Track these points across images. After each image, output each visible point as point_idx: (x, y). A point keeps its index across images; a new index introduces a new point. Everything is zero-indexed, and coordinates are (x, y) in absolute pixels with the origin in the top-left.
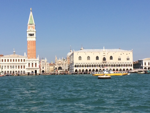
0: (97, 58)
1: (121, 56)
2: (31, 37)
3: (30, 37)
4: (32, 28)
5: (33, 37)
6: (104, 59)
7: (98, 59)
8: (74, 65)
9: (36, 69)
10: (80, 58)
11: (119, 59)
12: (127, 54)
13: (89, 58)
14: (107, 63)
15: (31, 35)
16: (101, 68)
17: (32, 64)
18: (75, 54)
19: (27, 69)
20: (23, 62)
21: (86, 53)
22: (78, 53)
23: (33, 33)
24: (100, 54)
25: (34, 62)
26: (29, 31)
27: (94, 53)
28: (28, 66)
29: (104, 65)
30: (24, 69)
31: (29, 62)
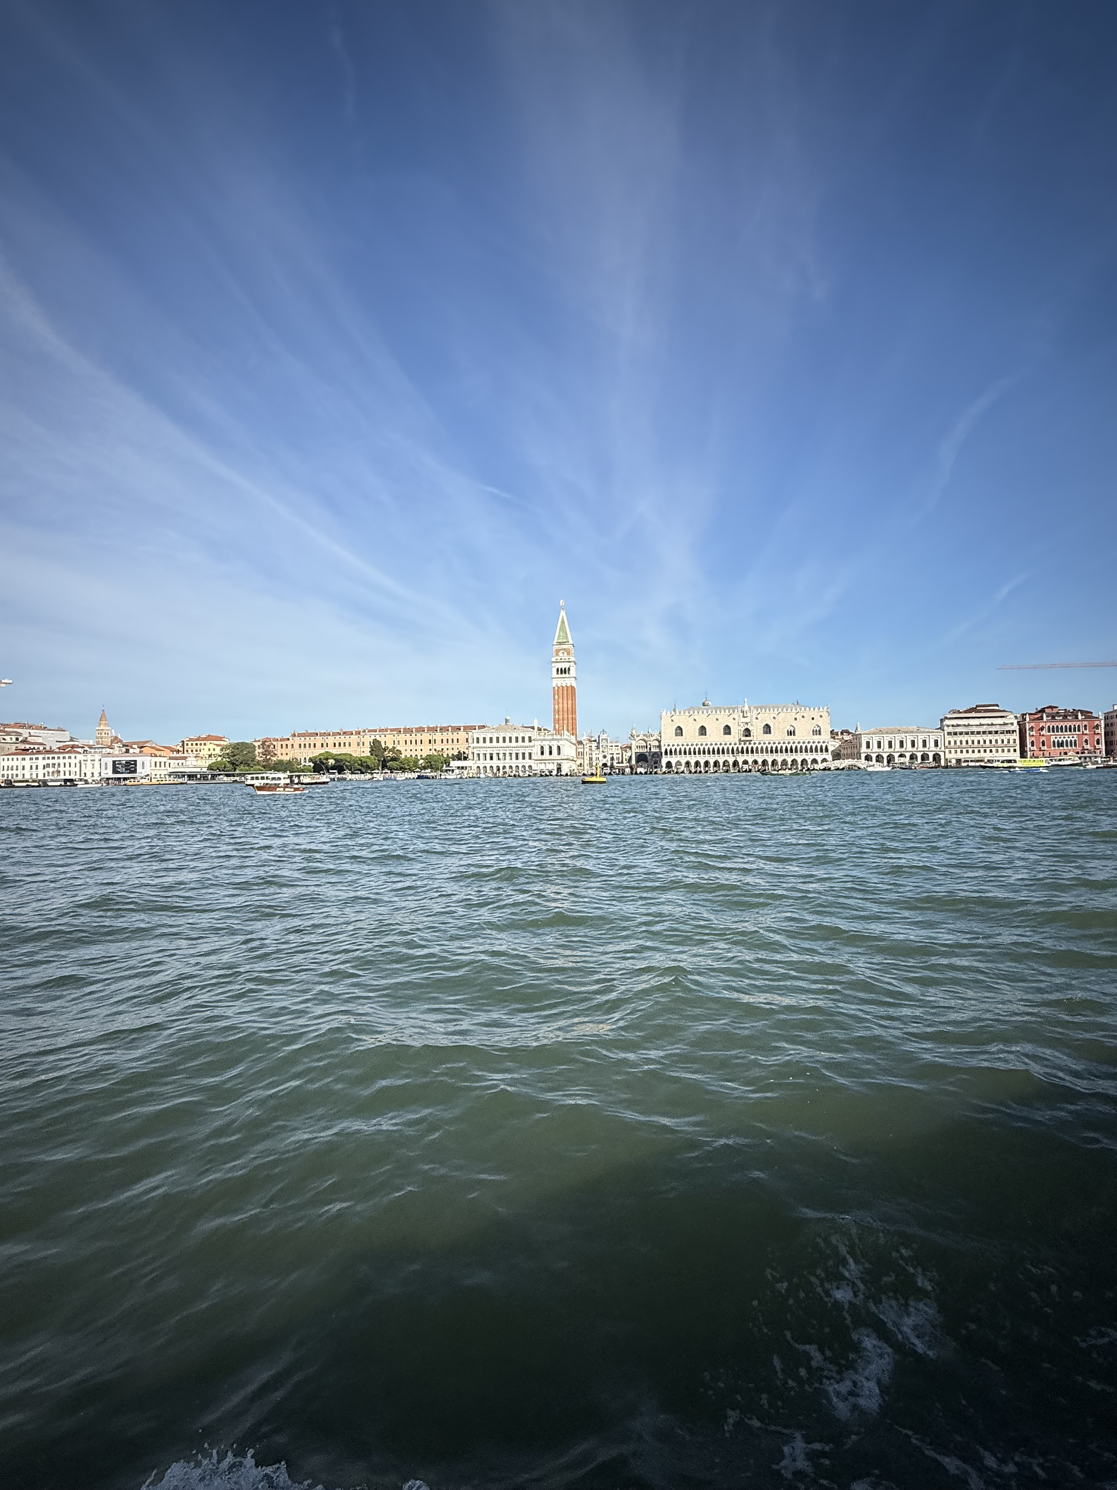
0: (727, 730)
1: (794, 723)
2: (564, 675)
3: (560, 676)
4: (566, 653)
5: (567, 675)
6: (747, 733)
7: (729, 733)
8: (664, 750)
9: (559, 762)
10: (679, 731)
11: (791, 733)
12: (813, 718)
13: (703, 731)
14: (755, 744)
15: (563, 671)
17: (550, 748)
18: (665, 721)
19: (536, 760)
20: (527, 743)
21: (696, 717)
22: (674, 718)
23: (566, 665)
24: (734, 719)
25: (555, 744)
26: (556, 662)
27: (717, 716)
28: (539, 754)
29: (747, 748)
30: (529, 761)
31: (542, 744)
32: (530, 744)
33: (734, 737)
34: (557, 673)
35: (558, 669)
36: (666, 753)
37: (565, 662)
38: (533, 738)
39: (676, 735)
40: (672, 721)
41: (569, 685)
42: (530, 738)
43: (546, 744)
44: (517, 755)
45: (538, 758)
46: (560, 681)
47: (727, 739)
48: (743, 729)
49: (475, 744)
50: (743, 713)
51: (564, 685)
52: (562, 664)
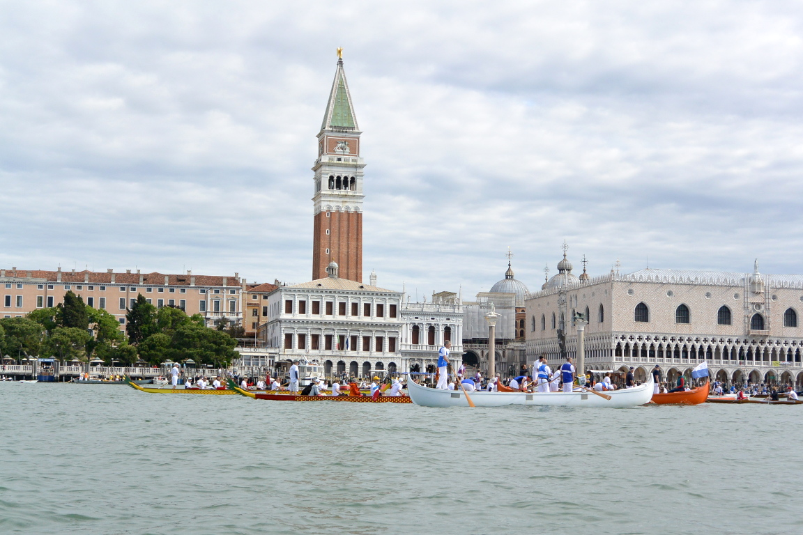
3: (336, 192)
5: (350, 193)
6: (758, 322)
7: (729, 322)
8: (614, 346)
10: (642, 313)
13: (683, 314)
14: (770, 343)
15: (340, 183)
16: (742, 368)
17: (432, 330)
18: (618, 292)
19: (404, 353)
20: (387, 319)
21: (672, 288)
22: (634, 288)
23: (348, 173)
24: (736, 296)
25: (441, 323)
26: (329, 165)
27: (709, 290)
28: (410, 342)
29: (758, 350)
30: (391, 355)
31: (417, 322)
32: (394, 320)
33: (738, 329)
34: (331, 187)
35: (331, 178)
36: (618, 352)
37: (346, 166)
38: (399, 309)
39: (637, 319)
40: (631, 292)
41: (352, 210)
42: (393, 309)
43: (424, 323)
44: (367, 340)
45: (408, 348)
46: (335, 202)
47: (726, 330)
48: (752, 315)
49: (284, 315)
50: (753, 286)
51: (343, 210)
52: (340, 169)
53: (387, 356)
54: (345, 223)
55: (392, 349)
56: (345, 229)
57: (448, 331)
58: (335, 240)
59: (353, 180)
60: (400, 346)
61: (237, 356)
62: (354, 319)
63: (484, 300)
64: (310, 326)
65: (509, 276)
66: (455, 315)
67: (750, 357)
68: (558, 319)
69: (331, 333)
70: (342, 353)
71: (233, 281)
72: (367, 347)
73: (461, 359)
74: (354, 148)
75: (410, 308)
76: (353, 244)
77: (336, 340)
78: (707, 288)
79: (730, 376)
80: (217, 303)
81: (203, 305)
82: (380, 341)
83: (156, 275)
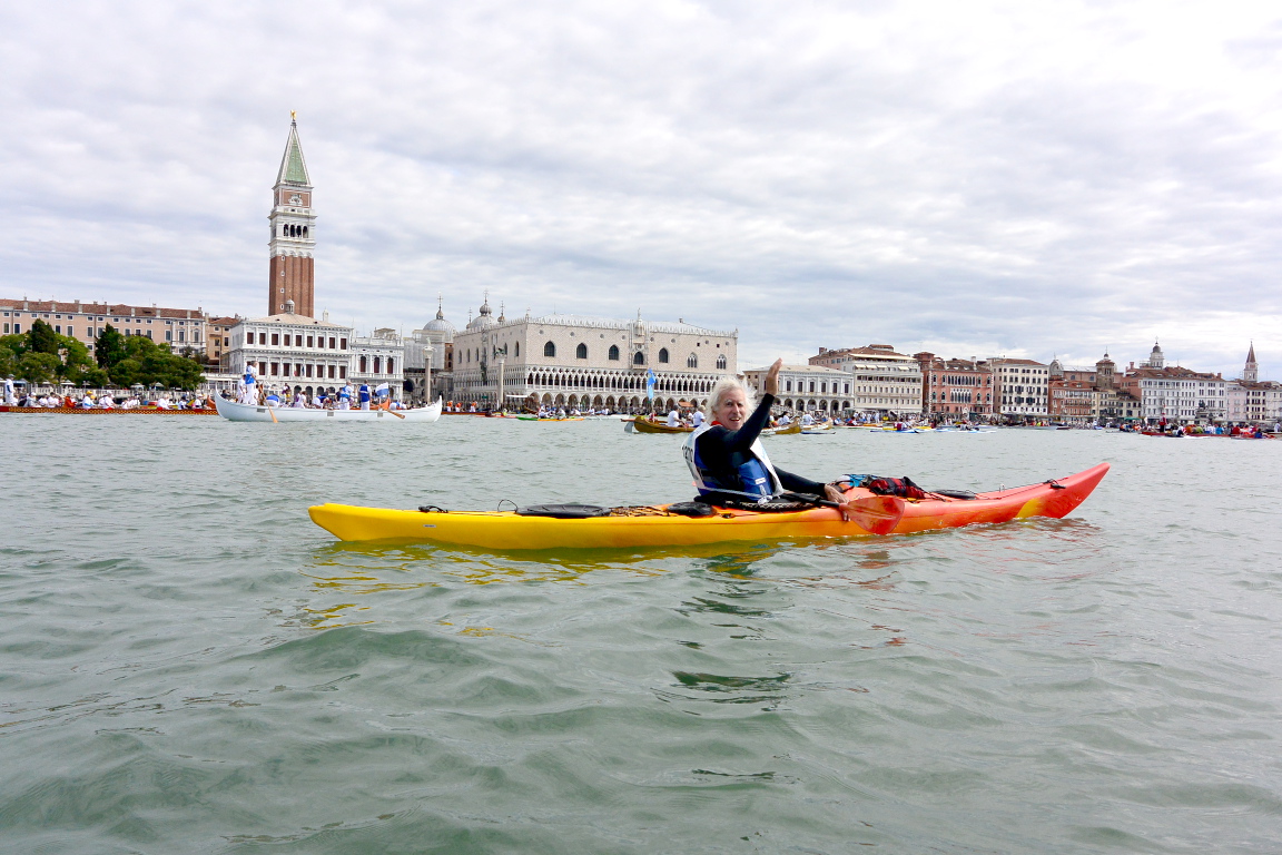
1: (698, 351)
2: (296, 239)
4: (301, 202)
5: (303, 240)
6: (639, 358)
7: (616, 358)
8: (527, 376)
11: (692, 363)
12: (718, 346)
13: (582, 351)
14: (648, 375)
15: (295, 231)
16: (626, 395)
17: (377, 361)
18: (531, 332)
19: (353, 380)
20: (338, 350)
21: (574, 330)
22: (544, 329)
23: (302, 223)
24: (623, 337)
25: (385, 355)
26: (284, 215)
27: (602, 332)
28: (358, 370)
29: (638, 380)
30: (342, 381)
31: (364, 353)
32: (344, 352)
33: (624, 363)
34: (285, 234)
35: (286, 227)
36: (530, 381)
37: (299, 216)
38: (349, 342)
39: (546, 354)
40: (541, 332)
41: (305, 256)
42: (344, 342)
43: (371, 355)
44: (320, 368)
45: (356, 376)
46: (289, 248)
47: (615, 365)
48: (634, 353)
49: (246, 346)
50: (637, 329)
51: (297, 255)
52: (294, 219)
53: (337, 382)
54: (298, 267)
55: (343, 376)
56: (298, 272)
57: (391, 361)
58: (289, 281)
59: (305, 228)
60: (350, 374)
61: (203, 380)
62: (309, 350)
63: (418, 336)
64: (269, 356)
65: (439, 317)
66: (397, 348)
67: (632, 386)
68: (481, 354)
69: (289, 362)
70: (299, 379)
71: (197, 314)
72: (320, 374)
73: (402, 385)
74: (307, 202)
75: (359, 342)
76: (305, 285)
77: (293, 369)
78: (602, 331)
79: (617, 401)
80: (182, 334)
81: (169, 335)
82: (332, 369)
83: (123, 307)
